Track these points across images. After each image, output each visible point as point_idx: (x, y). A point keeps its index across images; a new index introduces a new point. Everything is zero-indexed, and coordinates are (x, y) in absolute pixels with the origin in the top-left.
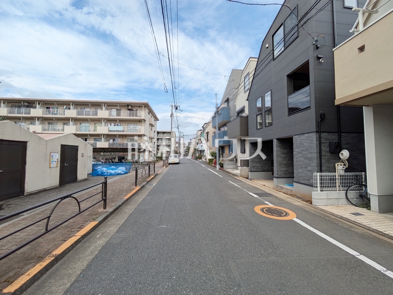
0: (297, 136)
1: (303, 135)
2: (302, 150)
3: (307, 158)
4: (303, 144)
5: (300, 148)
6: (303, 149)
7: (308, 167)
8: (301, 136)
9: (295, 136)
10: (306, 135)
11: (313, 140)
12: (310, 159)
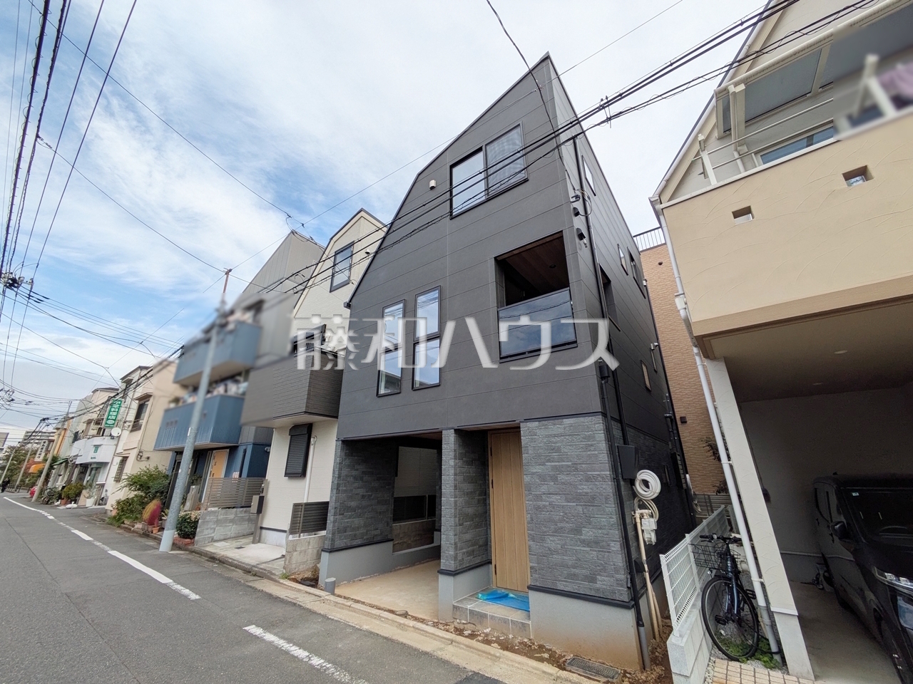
0: (536, 424)
1: (556, 421)
2: (558, 470)
3: (578, 498)
4: (558, 450)
5: (549, 461)
6: (562, 466)
7: (585, 531)
8: (549, 423)
9: (530, 424)
10: (567, 421)
11: (594, 437)
12: (591, 500)
